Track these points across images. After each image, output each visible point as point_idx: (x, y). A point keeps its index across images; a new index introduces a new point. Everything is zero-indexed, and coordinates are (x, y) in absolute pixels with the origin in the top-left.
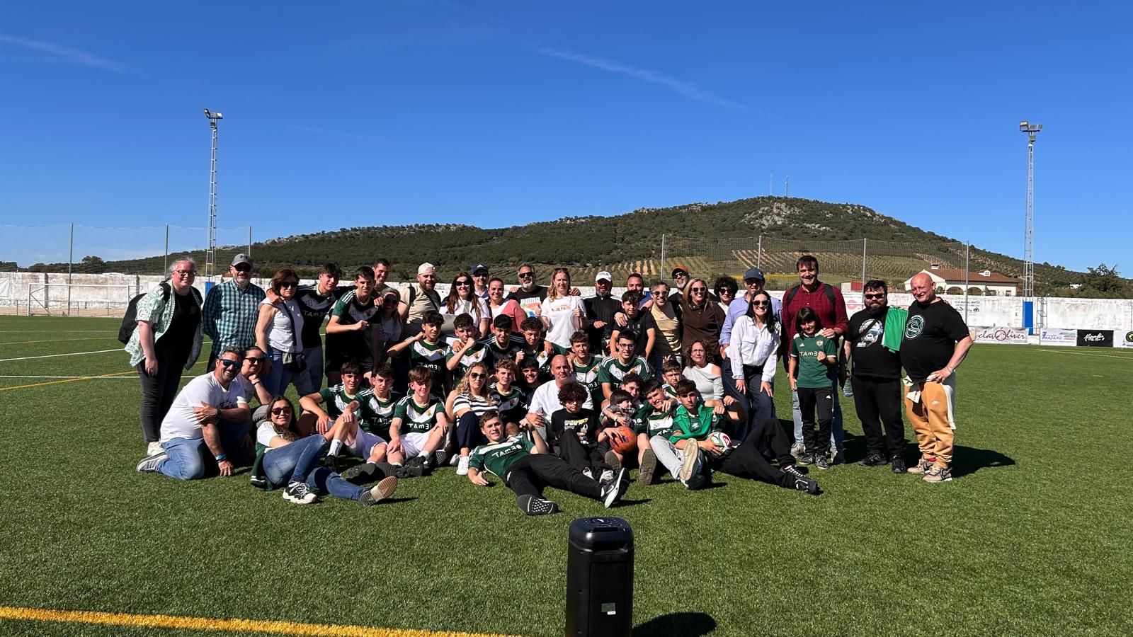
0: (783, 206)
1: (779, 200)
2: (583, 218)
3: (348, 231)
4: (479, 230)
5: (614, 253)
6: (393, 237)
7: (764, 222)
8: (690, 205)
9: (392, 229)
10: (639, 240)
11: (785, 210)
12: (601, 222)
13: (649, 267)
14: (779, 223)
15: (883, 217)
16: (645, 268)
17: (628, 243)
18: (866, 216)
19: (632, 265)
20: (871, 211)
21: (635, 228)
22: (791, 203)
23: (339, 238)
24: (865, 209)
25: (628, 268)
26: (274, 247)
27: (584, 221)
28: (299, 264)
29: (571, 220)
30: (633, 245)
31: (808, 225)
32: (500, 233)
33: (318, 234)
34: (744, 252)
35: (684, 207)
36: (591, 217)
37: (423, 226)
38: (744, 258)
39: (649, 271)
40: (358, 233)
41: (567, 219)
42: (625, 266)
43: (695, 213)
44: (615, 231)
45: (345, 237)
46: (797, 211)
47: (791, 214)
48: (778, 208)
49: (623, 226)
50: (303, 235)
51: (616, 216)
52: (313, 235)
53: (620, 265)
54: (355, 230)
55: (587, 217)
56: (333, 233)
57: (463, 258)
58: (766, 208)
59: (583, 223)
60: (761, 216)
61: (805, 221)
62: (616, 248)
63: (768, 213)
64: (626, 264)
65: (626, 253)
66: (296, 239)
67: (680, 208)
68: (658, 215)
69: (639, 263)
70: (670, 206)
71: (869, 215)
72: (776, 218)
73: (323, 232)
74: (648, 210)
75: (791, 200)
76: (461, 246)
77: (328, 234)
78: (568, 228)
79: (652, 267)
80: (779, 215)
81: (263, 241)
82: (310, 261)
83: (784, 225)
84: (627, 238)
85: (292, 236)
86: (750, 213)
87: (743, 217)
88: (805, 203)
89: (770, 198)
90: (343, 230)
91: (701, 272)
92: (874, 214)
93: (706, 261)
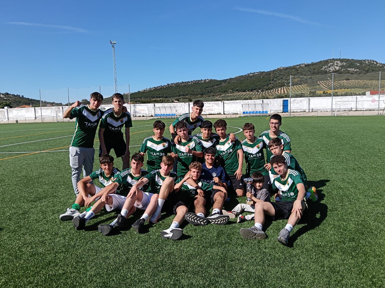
0: (339, 62)
1: (337, 60)
2: (257, 73)
3: (170, 85)
4: (217, 81)
5: (270, 85)
6: (186, 86)
7: (331, 69)
8: (300, 64)
9: (185, 83)
10: (279, 80)
11: (339, 63)
12: (264, 74)
13: (284, 90)
14: (337, 69)
15: (381, 64)
16: (282, 91)
17: (275, 81)
18: (374, 64)
19: (277, 90)
20: (376, 62)
21: (278, 75)
22: (342, 61)
23: (167, 87)
24: (373, 61)
25: (275, 91)
26: (144, 92)
27: (257, 74)
28: (153, 98)
29: (252, 74)
30: (277, 82)
31: (349, 69)
32: (225, 81)
33: (159, 86)
34: (323, 82)
35: (298, 65)
36: (260, 72)
37: (196, 81)
38: (323, 84)
39: (284, 92)
40: (173, 85)
41: (251, 73)
42: (274, 90)
43: (302, 67)
44: (270, 77)
45: (169, 87)
46: (345, 64)
47: (342, 65)
48: (336, 63)
49: (273, 74)
50: (154, 87)
51: (270, 71)
52: (158, 87)
53: (272, 90)
54: (172, 84)
55: (258, 72)
56: (164, 86)
57: (211, 92)
58: (332, 64)
59: (257, 75)
60: (330, 67)
61: (348, 67)
62: (270, 83)
63: (332, 65)
64: (275, 89)
65: (275, 85)
66: (152, 89)
67: (296, 66)
68: (287, 69)
69: (280, 89)
70: (292, 65)
71: (375, 63)
72: (336, 67)
73: (161, 85)
74: (283, 68)
75: (342, 60)
76: (210, 87)
77: (163, 86)
78: (251, 77)
79: (285, 90)
80: (337, 66)
81: (141, 90)
82: (157, 97)
83: (339, 70)
84: (275, 79)
85: (150, 88)
86: (325, 66)
87: (322, 67)
88: (347, 61)
89: (333, 59)
90: (168, 84)
91: (305, 91)
92: (377, 63)
93: (307, 86)
